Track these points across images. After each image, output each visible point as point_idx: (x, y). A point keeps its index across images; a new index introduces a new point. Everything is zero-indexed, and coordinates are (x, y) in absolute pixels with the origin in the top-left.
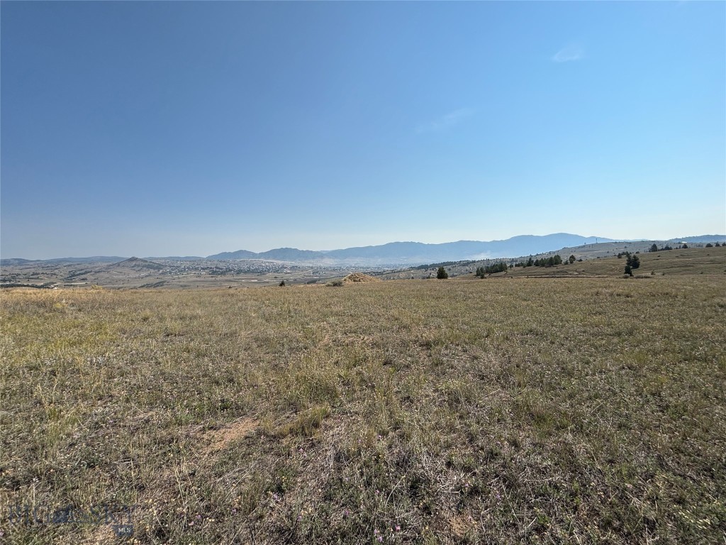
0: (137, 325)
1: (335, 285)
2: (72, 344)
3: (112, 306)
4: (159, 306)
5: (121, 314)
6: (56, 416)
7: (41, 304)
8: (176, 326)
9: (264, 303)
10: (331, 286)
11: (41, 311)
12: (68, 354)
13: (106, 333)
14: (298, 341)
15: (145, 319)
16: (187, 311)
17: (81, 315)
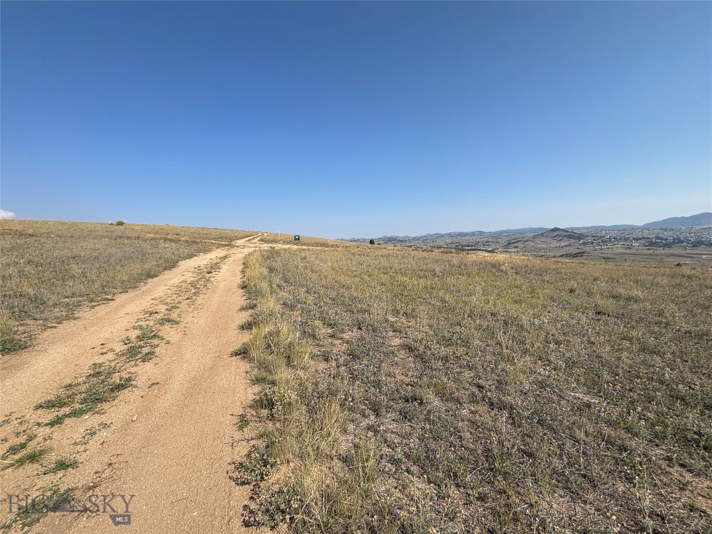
0: (566, 296)
2: (515, 302)
3: (541, 273)
4: (585, 279)
5: (548, 282)
6: (511, 360)
7: (493, 265)
8: (609, 305)
11: (494, 270)
12: (514, 310)
13: (539, 298)
15: (572, 291)
17: (518, 277)
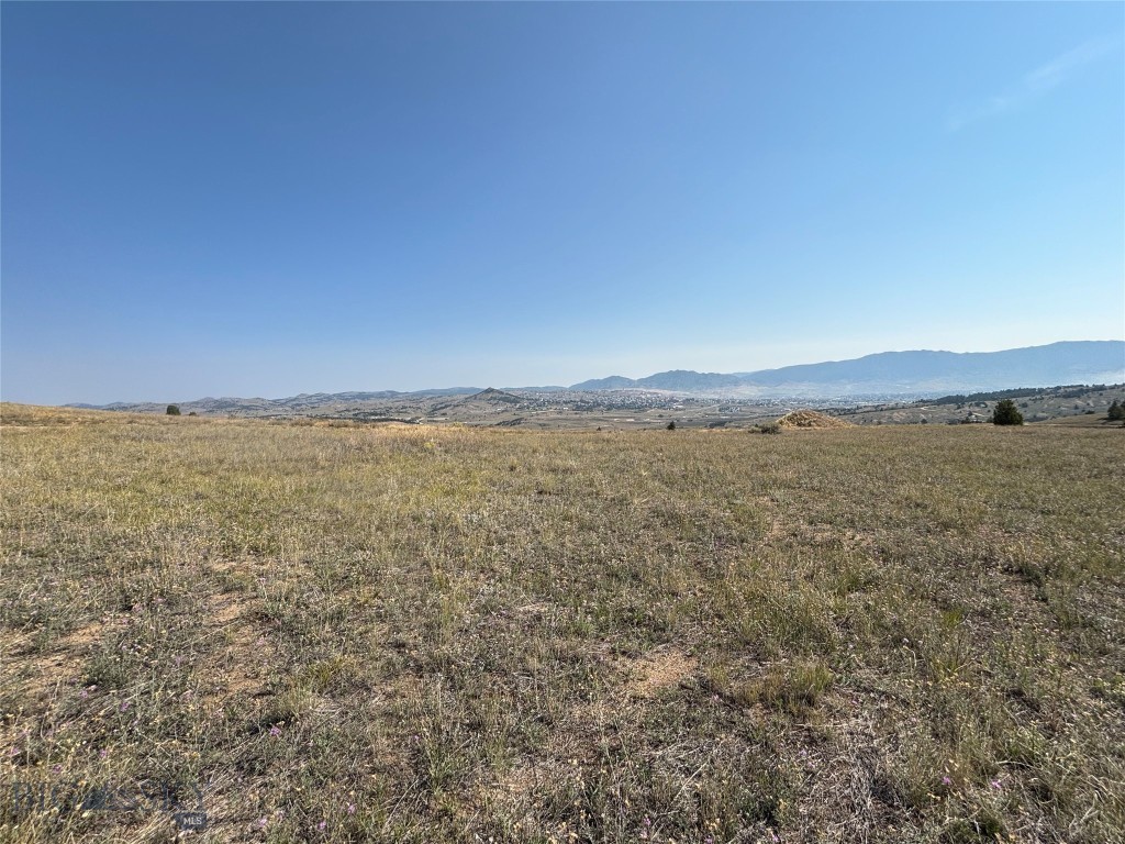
0: (506, 476)
1: (765, 431)
2: (447, 494)
3: (476, 448)
4: (524, 452)
5: (485, 459)
6: (444, 586)
7: (414, 443)
8: (549, 480)
9: (655, 456)
10: (758, 432)
11: (415, 450)
12: (444, 505)
13: (476, 483)
14: (728, 527)
15: (512, 469)
16: (559, 462)
17: (449, 457)
